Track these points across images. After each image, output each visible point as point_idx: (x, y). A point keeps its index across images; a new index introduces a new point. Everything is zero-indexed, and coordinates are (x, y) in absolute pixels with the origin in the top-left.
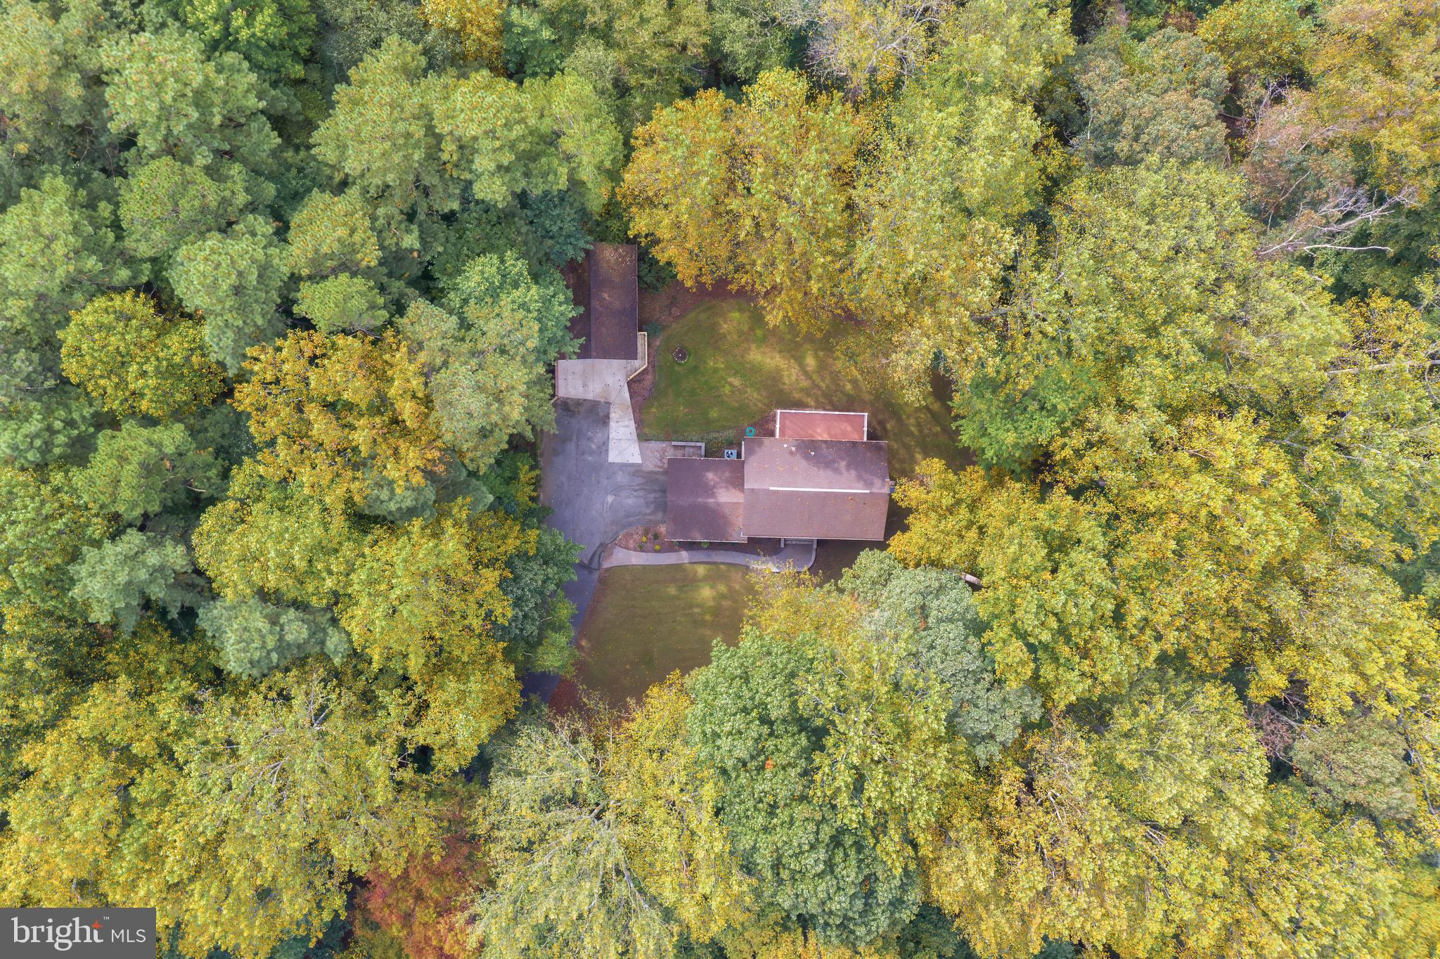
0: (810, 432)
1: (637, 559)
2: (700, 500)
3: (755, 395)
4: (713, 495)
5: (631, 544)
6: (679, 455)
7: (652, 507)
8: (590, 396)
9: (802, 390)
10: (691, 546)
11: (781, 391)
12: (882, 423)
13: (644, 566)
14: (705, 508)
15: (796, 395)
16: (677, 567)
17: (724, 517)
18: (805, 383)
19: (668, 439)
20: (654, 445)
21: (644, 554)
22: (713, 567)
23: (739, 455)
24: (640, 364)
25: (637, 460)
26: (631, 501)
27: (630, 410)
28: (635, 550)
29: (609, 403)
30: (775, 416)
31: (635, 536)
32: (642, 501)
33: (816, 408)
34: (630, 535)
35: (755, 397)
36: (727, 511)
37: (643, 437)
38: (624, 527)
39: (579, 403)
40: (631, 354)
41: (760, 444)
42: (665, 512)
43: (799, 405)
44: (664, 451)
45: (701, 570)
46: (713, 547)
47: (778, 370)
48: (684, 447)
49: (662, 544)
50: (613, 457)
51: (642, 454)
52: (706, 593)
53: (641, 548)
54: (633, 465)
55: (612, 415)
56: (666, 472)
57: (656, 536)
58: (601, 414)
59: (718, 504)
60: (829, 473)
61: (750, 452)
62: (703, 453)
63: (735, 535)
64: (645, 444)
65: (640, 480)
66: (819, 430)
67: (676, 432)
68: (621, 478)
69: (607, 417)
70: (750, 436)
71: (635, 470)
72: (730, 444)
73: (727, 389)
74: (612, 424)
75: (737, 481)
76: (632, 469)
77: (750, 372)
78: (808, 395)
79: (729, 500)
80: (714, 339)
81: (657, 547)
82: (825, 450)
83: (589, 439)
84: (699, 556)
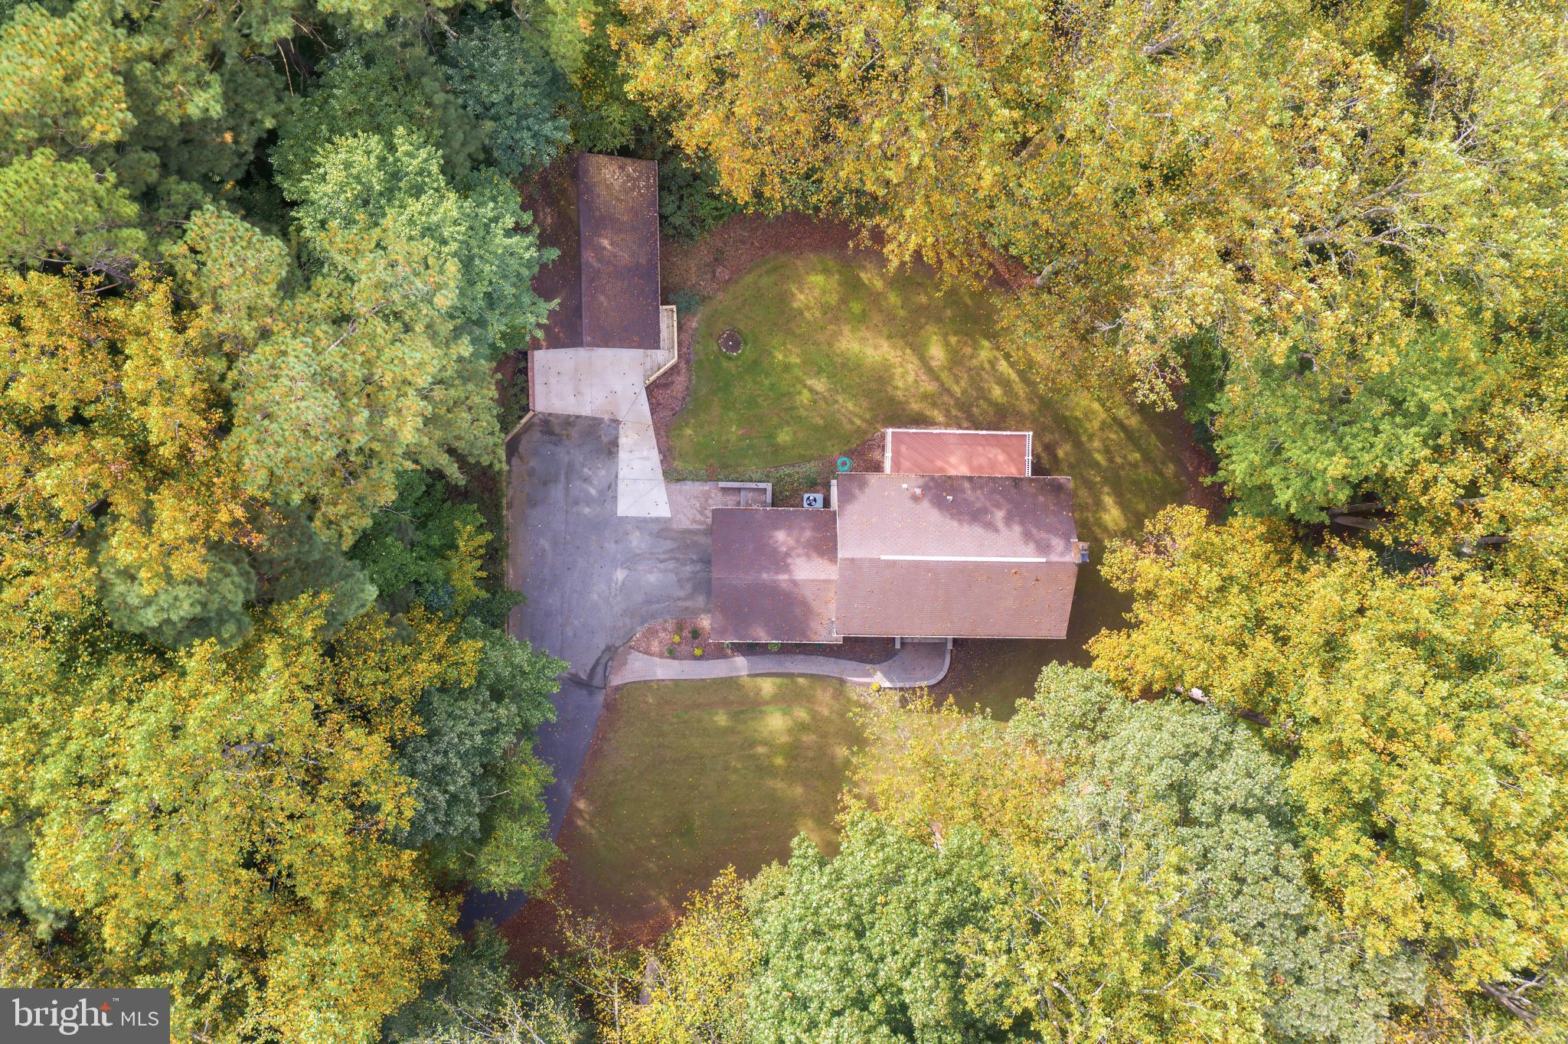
0: (939, 463)
1: (665, 670)
2: (765, 576)
3: (850, 405)
4: (786, 568)
5: (655, 646)
6: (730, 502)
7: (689, 586)
8: (586, 411)
9: (925, 397)
10: (751, 649)
11: (892, 400)
12: (1050, 449)
13: (676, 682)
14: (774, 592)
15: (915, 406)
16: (730, 683)
17: (804, 604)
18: (929, 386)
19: (712, 477)
20: (692, 488)
21: (676, 663)
22: (786, 681)
23: (827, 503)
24: (665, 357)
25: (664, 511)
26: (653, 578)
27: (651, 432)
28: (661, 656)
29: (616, 422)
30: (883, 437)
31: (662, 635)
32: (672, 577)
33: (947, 426)
34: (652, 633)
35: (851, 409)
36: (809, 594)
37: (672, 475)
38: (644, 621)
39: (569, 421)
40: (650, 339)
41: (863, 485)
42: (709, 594)
43: (920, 420)
44: (707, 496)
45: (768, 686)
46: (787, 650)
47: (887, 367)
48: (739, 490)
49: (705, 647)
50: (626, 507)
51: (671, 503)
52: (776, 723)
53: (672, 654)
54: (657, 520)
55: (622, 441)
56: (709, 532)
57: (696, 634)
58: (605, 440)
59: (794, 583)
60: (978, 530)
61: (846, 497)
62: (769, 499)
63: (823, 632)
64: (678, 486)
65: (669, 545)
66: (953, 460)
67: (725, 466)
68: (637, 541)
69: (614, 443)
70: (842, 470)
71: (660, 529)
72: (812, 486)
73: (806, 396)
74: (623, 455)
75: (826, 545)
76: (656, 527)
77: (843, 371)
78: (934, 405)
79: (812, 576)
80: (784, 318)
81: (698, 652)
82: (969, 494)
83: (586, 480)
84: (766, 664)
